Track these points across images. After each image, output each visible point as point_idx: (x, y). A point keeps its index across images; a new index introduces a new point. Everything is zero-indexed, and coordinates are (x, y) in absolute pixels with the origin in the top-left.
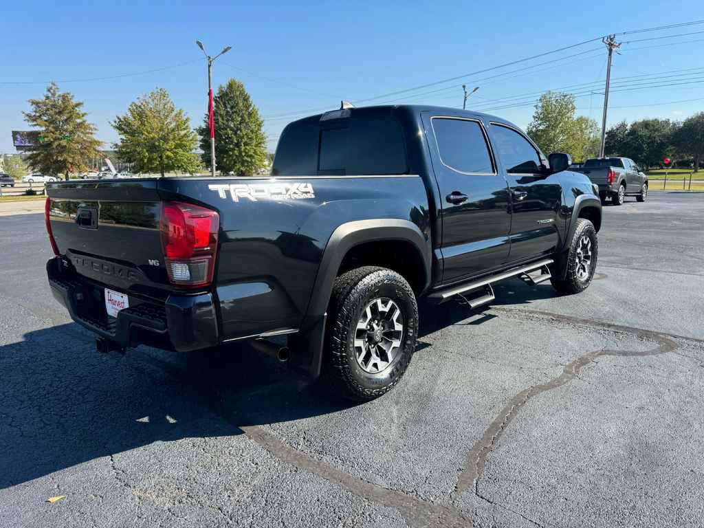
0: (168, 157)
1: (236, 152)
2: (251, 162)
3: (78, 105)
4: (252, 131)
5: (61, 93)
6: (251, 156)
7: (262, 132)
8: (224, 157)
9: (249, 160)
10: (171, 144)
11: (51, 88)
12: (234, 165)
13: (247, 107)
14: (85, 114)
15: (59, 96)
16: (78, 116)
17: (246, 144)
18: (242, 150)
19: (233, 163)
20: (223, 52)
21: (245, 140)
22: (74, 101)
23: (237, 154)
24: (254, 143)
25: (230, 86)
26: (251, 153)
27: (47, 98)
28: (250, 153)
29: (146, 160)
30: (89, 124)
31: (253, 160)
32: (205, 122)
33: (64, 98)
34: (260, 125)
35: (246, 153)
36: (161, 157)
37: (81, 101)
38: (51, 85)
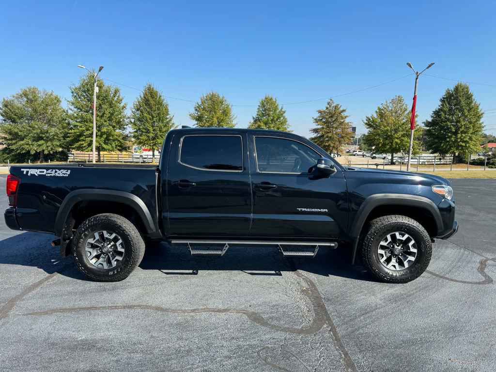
0: (397, 143)
1: (452, 138)
2: (466, 146)
3: (344, 111)
4: (470, 123)
5: (334, 105)
6: (466, 142)
7: (481, 122)
8: (441, 143)
9: (464, 144)
10: (400, 134)
11: (329, 103)
12: (450, 149)
13: (469, 104)
14: (347, 116)
15: (333, 107)
16: (342, 118)
17: (462, 132)
18: (459, 137)
19: (448, 147)
20: (428, 68)
21: (463, 129)
22: (341, 109)
23: (454, 140)
24: (471, 131)
25: (457, 89)
26: (467, 139)
27: (327, 108)
28: (465, 140)
29: (380, 145)
30: (348, 123)
31: (467, 145)
32: (432, 117)
33: (336, 107)
34: (479, 117)
35: (461, 139)
36: (392, 143)
37: (345, 109)
38: (329, 101)
